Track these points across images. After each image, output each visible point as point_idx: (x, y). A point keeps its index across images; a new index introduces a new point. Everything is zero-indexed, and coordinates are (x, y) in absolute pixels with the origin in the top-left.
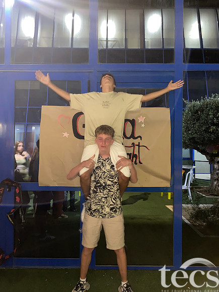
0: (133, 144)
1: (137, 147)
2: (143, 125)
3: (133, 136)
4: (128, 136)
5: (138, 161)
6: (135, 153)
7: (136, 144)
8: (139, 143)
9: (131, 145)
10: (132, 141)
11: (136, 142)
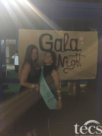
0: (76, 54)
1: (78, 56)
2: (82, 43)
3: (76, 49)
4: (74, 49)
5: (79, 65)
6: (77, 60)
7: (78, 54)
8: (80, 53)
9: (75, 55)
10: (76, 52)
11: (78, 53)
